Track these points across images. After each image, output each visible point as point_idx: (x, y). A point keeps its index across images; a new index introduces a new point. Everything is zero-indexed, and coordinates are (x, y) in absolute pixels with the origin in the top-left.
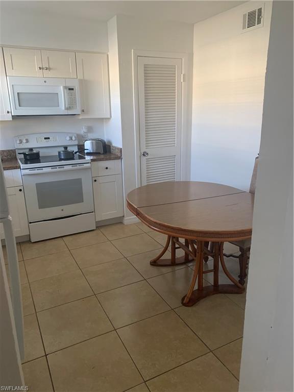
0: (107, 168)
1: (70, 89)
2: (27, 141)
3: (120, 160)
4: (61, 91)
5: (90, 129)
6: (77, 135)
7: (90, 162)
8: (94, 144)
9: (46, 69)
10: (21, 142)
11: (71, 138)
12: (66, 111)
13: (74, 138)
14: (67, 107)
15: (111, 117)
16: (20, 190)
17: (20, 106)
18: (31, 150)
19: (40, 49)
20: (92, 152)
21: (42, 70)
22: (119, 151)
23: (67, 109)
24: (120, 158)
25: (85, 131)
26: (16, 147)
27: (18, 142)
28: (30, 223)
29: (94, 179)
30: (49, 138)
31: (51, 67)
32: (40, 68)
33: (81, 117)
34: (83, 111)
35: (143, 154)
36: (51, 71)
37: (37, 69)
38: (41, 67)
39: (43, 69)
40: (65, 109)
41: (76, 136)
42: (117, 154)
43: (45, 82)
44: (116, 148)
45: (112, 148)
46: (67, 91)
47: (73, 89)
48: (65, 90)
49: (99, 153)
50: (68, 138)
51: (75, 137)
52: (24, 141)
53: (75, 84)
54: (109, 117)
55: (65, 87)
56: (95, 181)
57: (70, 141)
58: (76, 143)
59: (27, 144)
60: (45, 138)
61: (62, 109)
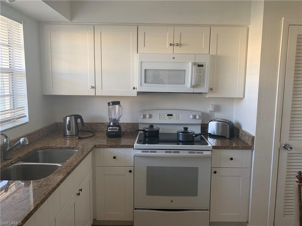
0: (232, 159)
1: (199, 66)
2: (151, 116)
3: (250, 151)
4: (189, 68)
5: (217, 108)
6: (203, 113)
7: (211, 149)
8: (220, 126)
9: (177, 45)
10: (144, 117)
11: (195, 117)
12: (192, 89)
13: (197, 117)
14: (193, 84)
15: (244, 96)
16: (130, 171)
17: (145, 82)
18: (151, 126)
19: (174, 25)
20: (216, 134)
21: (172, 46)
22: (250, 140)
23: (193, 87)
24: (250, 148)
25: (212, 109)
26: (139, 122)
27: (142, 117)
28: (136, 209)
29: (214, 170)
30: (172, 115)
31: (182, 42)
32: (171, 45)
33: (208, 96)
34: (211, 89)
35: (284, 147)
36: (181, 47)
37: (168, 45)
38: (172, 43)
39: (174, 45)
40: (191, 87)
41: (201, 114)
42: (248, 142)
43: (174, 58)
44: (246, 134)
45: (241, 132)
46: (195, 68)
47: (202, 66)
48: (194, 67)
49: (224, 137)
50: (191, 117)
51: (199, 116)
52: (148, 116)
53: (206, 61)
54: (242, 97)
55: (194, 64)
56: (215, 172)
57: (193, 120)
58: (200, 122)
59: (149, 119)
60: (168, 115)
61: (187, 86)
